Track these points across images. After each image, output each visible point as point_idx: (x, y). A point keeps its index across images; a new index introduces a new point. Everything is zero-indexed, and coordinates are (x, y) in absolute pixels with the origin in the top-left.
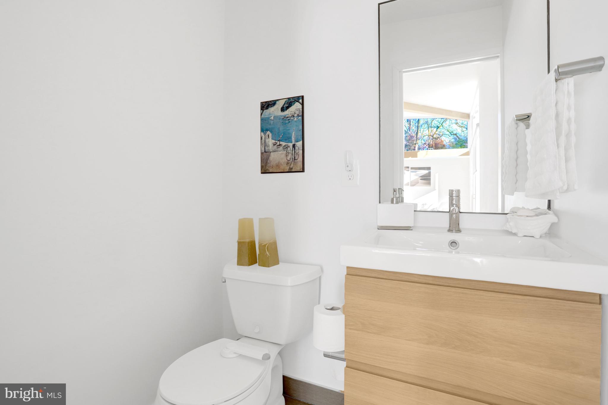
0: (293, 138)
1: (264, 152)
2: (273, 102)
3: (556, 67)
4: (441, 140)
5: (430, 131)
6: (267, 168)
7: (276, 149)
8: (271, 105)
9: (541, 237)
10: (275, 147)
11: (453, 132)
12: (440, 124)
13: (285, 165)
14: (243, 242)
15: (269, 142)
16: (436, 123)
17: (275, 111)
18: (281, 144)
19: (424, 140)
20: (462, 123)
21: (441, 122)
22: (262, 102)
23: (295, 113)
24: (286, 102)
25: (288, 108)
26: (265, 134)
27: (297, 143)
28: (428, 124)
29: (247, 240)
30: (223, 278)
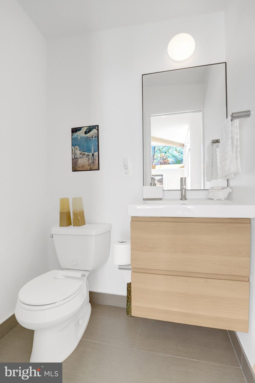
0: (92, 150)
1: (74, 158)
2: (79, 128)
3: (231, 114)
4: (168, 160)
5: (161, 154)
6: (76, 168)
7: (82, 157)
8: (78, 130)
9: (224, 200)
10: (81, 155)
11: (174, 156)
12: (167, 151)
13: (88, 166)
14: (63, 212)
15: (77, 152)
16: (165, 149)
17: (81, 134)
18: (85, 153)
19: (158, 160)
20: (179, 151)
21: (168, 150)
22: (72, 128)
23: (93, 135)
24: (87, 128)
25: (89, 132)
26: (74, 148)
27: (94, 153)
28: (160, 151)
29: (66, 211)
30: (51, 234)
